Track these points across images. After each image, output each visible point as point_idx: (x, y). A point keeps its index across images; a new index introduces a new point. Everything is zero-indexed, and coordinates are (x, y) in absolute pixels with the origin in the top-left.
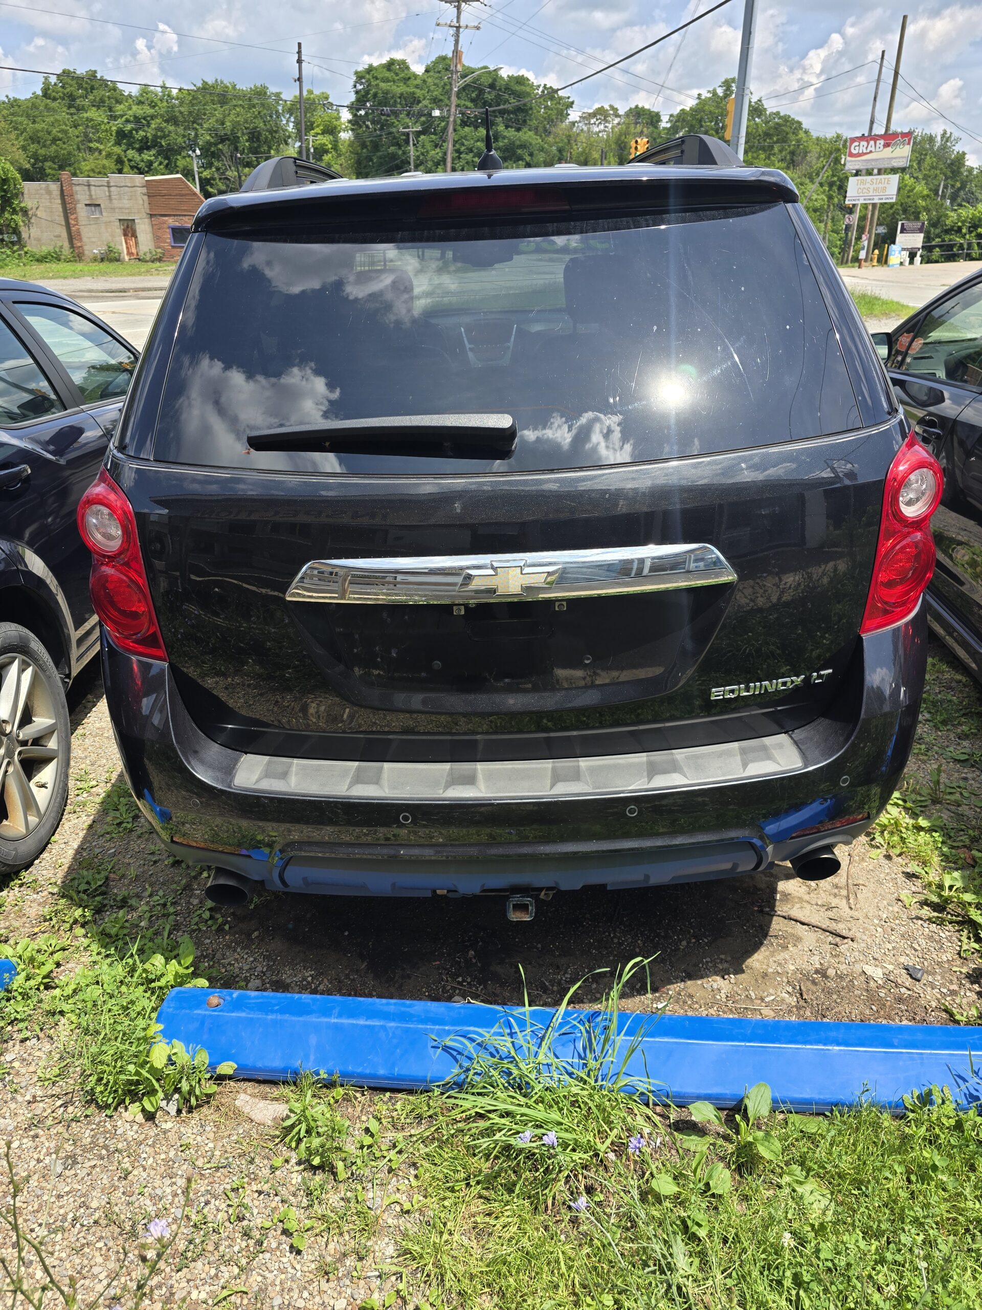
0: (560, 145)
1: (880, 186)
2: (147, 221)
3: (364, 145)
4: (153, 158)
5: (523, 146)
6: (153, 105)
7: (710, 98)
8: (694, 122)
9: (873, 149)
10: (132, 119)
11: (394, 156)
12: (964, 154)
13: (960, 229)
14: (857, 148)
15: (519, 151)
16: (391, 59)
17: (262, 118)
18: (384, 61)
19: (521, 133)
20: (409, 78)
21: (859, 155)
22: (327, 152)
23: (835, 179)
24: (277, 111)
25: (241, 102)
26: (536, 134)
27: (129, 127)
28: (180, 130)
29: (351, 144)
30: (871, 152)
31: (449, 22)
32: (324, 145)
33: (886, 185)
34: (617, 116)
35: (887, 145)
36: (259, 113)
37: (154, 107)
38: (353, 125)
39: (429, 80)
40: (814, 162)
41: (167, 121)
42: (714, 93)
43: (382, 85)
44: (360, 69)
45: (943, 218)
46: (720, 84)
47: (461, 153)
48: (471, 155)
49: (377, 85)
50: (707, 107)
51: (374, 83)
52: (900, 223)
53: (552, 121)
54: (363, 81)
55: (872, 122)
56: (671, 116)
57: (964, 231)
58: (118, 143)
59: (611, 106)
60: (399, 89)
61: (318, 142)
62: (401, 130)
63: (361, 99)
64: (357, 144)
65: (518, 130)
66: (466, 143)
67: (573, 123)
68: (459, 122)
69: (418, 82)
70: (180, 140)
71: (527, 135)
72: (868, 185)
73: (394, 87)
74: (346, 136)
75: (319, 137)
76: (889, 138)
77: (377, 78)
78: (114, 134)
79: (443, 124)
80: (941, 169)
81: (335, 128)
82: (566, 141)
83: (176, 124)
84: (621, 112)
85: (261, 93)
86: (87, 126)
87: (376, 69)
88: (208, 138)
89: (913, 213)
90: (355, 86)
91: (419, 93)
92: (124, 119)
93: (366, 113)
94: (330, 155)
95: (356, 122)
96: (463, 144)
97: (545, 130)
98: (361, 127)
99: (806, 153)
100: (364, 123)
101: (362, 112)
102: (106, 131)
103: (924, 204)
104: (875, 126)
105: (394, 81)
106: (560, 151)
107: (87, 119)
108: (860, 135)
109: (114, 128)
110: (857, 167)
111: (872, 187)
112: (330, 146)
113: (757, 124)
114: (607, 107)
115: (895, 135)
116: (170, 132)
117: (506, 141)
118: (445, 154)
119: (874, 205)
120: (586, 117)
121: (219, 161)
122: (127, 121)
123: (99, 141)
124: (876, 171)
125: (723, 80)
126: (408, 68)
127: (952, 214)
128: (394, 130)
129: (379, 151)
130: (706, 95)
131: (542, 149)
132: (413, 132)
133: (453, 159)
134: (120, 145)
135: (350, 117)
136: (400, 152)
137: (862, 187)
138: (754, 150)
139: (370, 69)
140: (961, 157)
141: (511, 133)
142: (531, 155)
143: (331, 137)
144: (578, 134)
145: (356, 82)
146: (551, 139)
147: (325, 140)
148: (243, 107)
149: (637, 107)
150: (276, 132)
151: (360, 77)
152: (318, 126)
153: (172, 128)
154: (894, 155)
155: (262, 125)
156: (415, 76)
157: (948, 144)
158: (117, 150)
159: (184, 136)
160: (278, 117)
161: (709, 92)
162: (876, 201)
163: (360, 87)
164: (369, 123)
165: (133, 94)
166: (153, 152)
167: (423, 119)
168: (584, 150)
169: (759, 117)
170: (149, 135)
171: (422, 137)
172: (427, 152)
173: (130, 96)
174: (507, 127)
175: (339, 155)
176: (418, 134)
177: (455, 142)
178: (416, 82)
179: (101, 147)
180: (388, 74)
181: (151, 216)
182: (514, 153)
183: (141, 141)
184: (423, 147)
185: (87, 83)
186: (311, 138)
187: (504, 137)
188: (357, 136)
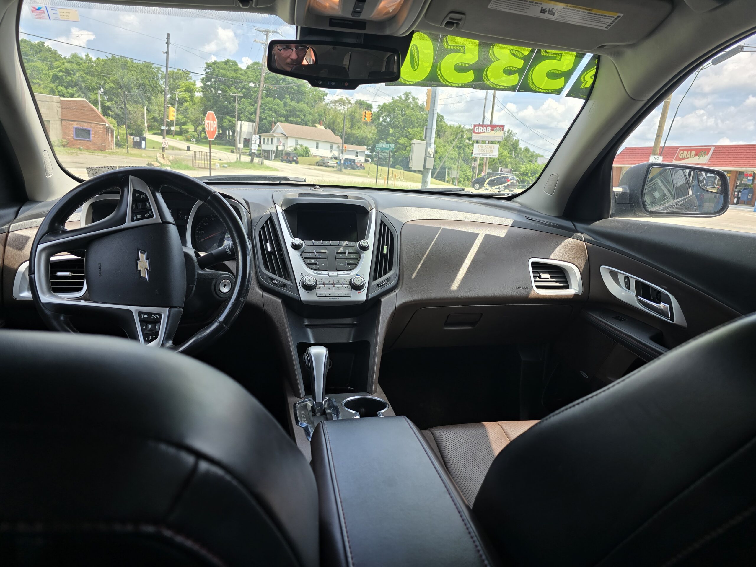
0: (320, 113)
1: (490, 149)
2: (59, 122)
3: (208, 100)
4: (74, 92)
5: (300, 111)
6: (78, 64)
7: (398, 100)
8: (391, 110)
9: (485, 131)
10: (64, 70)
11: (226, 107)
12: (518, 141)
13: (527, 174)
14: (478, 130)
15: (298, 113)
16: (228, 59)
17: (147, 78)
18: (223, 60)
19: (299, 104)
20: (237, 70)
21: (479, 133)
22: (186, 101)
23: (462, 145)
24: (157, 76)
25: (135, 69)
26: (308, 106)
27: (61, 74)
28: (95, 79)
29: (201, 99)
30: (484, 132)
31: (261, 41)
32: (185, 97)
33: (492, 149)
34: (350, 103)
35: (492, 130)
36: (146, 76)
37: (79, 65)
38: (203, 89)
39: (249, 72)
40: (449, 136)
41: (86, 74)
42: (400, 98)
43: (221, 71)
44: (209, 62)
45: (519, 168)
46: (403, 94)
47: (265, 110)
48: (271, 112)
49: (219, 71)
50: (397, 104)
51: (216, 69)
52: (500, 168)
53: (316, 101)
54: (211, 68)
55: (484, 118)
56: (379, 105)
57: (529, 175)
58: (53, 81)
59: (347, 98)
60: (231, 74)
61: (181, 96)
62: (231, 94)
63: (208, 78)
64: (204, 99)
65: (298, 103)
66: (268, 105)
67: (327, 104)
68: (264, 95)
69: (243, 72)
70: (94, 84)
71: (302, 105)
72: (484, 148)
73: (228, 73)
74: (198, 95)
75: (182, 93)
76: (493, 127)
77: (218, 68)
78: (51, 76)
79: (255, 94)
80: (509, 146)
81: (192, 90)
82: (323, 111)
83: (93, 76)
84: (352, 101)
85: (149, 66)
86: (33, 70)
87: (218, 63)
88: (112, 85)
89: (505, 164)
90: (206, 70)
91: (242, 77)
92: (58, 69)
93: (211, 84)
94: (188, 103)
95: (205, 88)
96: (267, 106)
97: (312, 106)
98: (207, 91)
99: (445, 132)
100: (210, 89)
101: (209, 83)
102: (46, 74)
103: (509, 160)
104: (485, 120)
105: (229, 70)
106: (320, 116)
107: (34, 66)
108: (478, 124)
109: (51, 74)
110: (478, 139)
111: (486, 149)
112: (189, 99)
113: (422, 114)
114: (344, 98)
115: (496, 126)
116: (88, 79)
117: (291, 107)
118: (256, 109)
119: (487, 158)
120: (335, 102)
121: (117, 98)
122: (61, 71)
123: (40, 79)
124: (487, 142)
125: (405, 92)
126: (237, 65)
127: (523, 166)
128: (227, 94)
129: (217, 104)
130: (396, 98)
131: (310, 114)
132: (238, 97)
133: (260, 113)
134: (54, 83)
135: (202, 85)
136: (230, 106)
137: (481, 149)
138: (421, 126)
139: (215, 63)
140: (517, 142)
141: (294, 103)
142: (305, 115)
143: (190, 94)
144: (330, 109)
145: (206, 68)
146: (315, 110)
147: (186, 95)
148: (137, 72)
149: (360, 100)
150: (155, 87)
151: (209, 66)
152: (182, 87)
153: (89, 78)
154: (496, 135)
155: (147, 82)
156: (241, 69)
157: (511, 135)
158: (52, 85)
159: (97, 83)
160: (157, 79)
161: (397, 97)
162: (488, 156)
163: (208, 71)
164: (212, 89)
165: (67, 58)
166: (75, 89)
167: (244, 90)
168: (333, 118)
169: (423, 111)
170: (73, 79)
171: (243, 99)
172: (246, 107)
173: (65, 58)
174: (291, 100)
175: (194, 104)
176: (241, 98)
177: (262, 104)
178: (241, 72)
179: (41, 82)
180: (225, 66)
181: (62, 120)
182: (295, 114)
183: (68, 82)
184: (243, 105)
185: (37, 48)
186: (177, 93)
187: (290, 105)
188: (205, 95)
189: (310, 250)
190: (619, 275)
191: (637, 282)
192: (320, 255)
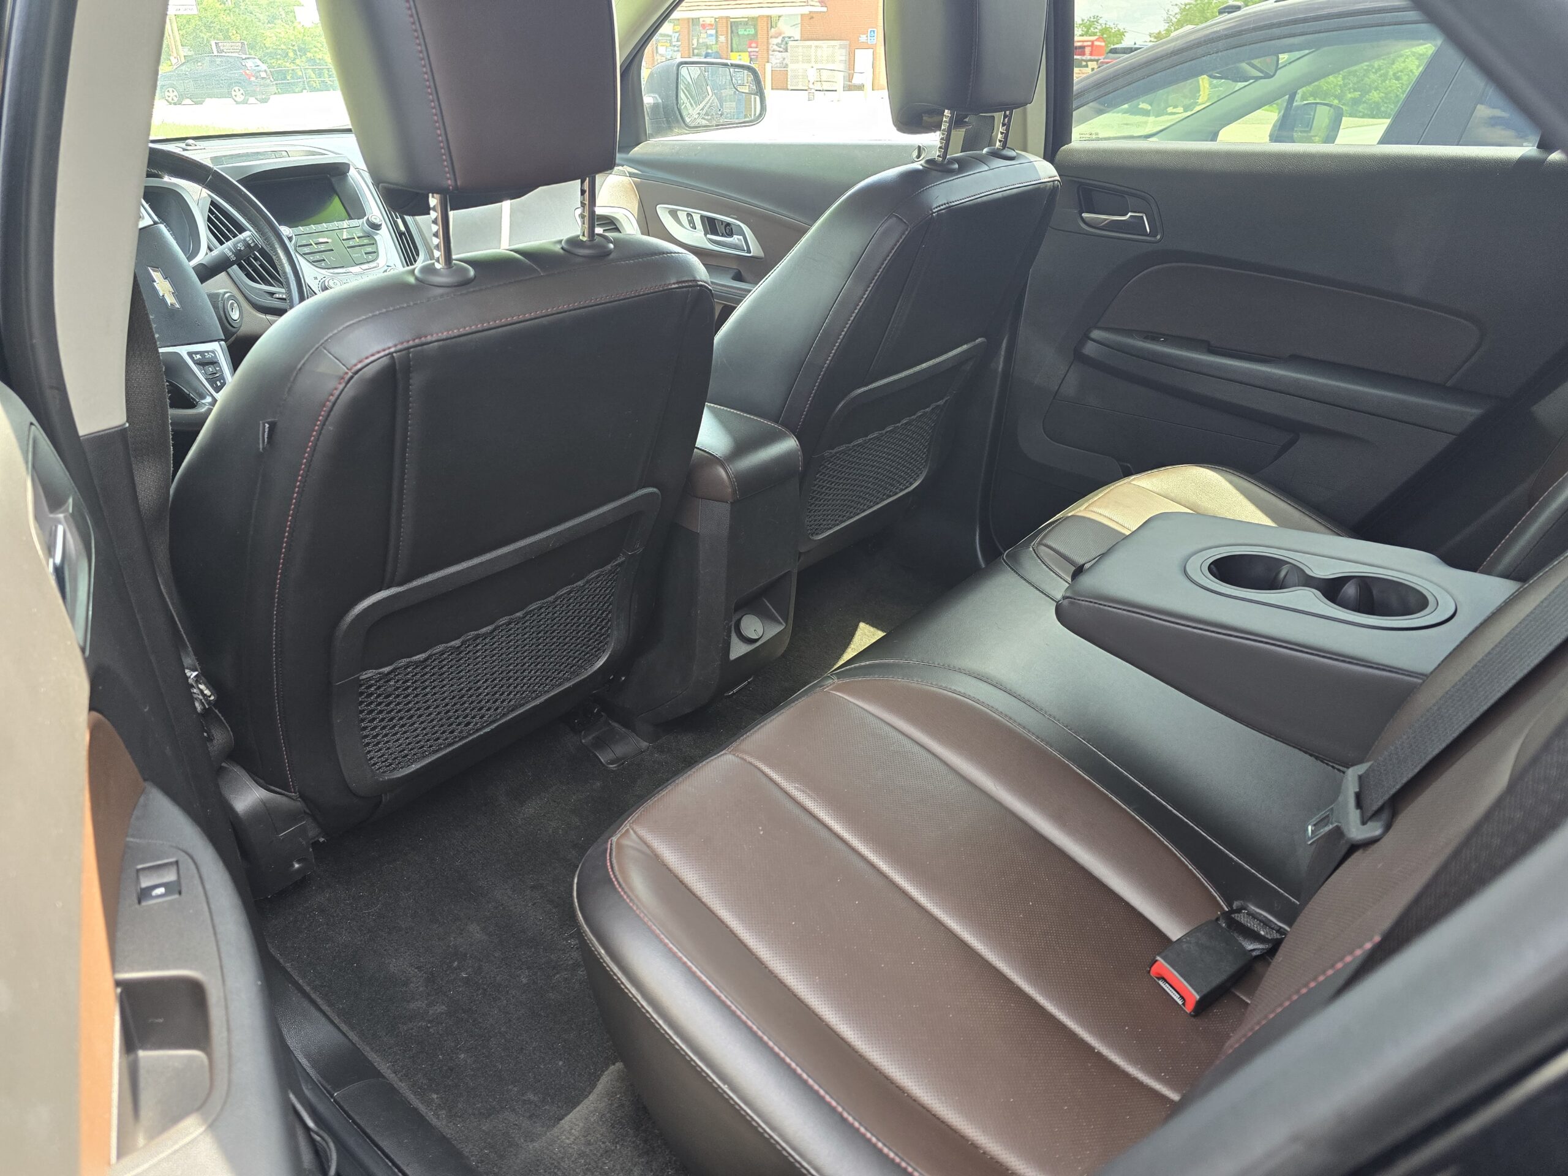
189: (304, 242)
190: (679, 213)
191: (702, 217)
192: (322, 247)
